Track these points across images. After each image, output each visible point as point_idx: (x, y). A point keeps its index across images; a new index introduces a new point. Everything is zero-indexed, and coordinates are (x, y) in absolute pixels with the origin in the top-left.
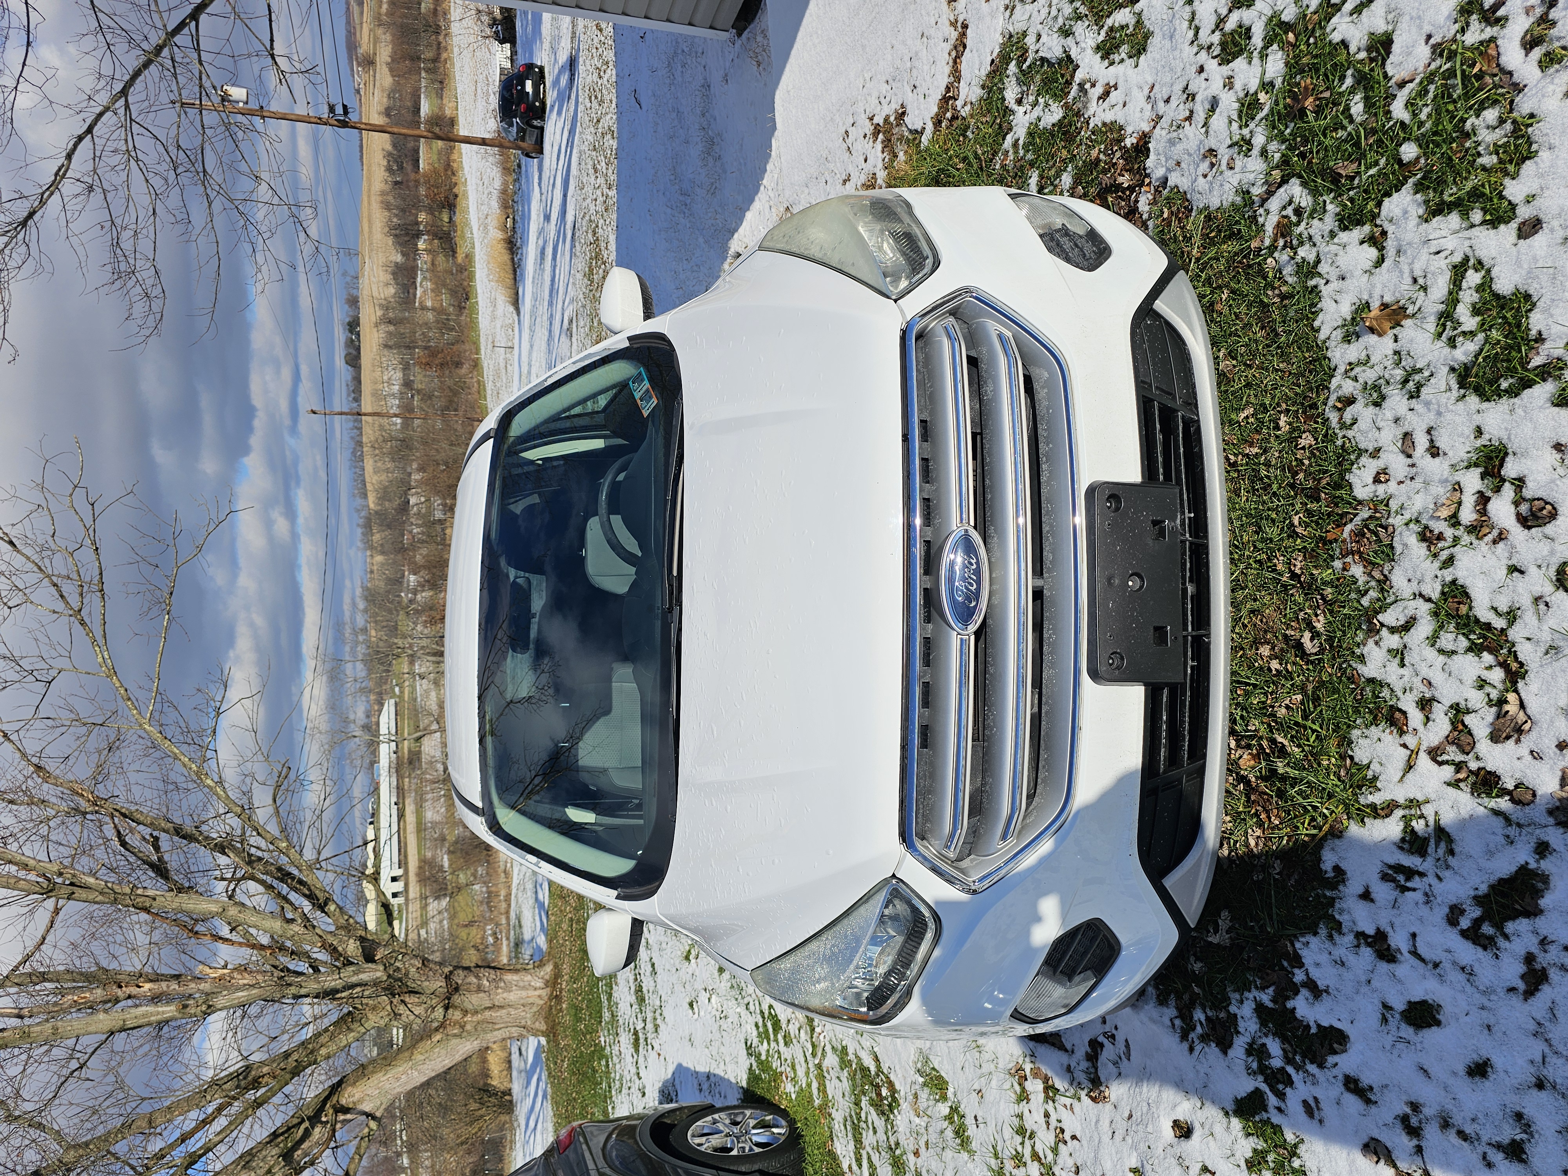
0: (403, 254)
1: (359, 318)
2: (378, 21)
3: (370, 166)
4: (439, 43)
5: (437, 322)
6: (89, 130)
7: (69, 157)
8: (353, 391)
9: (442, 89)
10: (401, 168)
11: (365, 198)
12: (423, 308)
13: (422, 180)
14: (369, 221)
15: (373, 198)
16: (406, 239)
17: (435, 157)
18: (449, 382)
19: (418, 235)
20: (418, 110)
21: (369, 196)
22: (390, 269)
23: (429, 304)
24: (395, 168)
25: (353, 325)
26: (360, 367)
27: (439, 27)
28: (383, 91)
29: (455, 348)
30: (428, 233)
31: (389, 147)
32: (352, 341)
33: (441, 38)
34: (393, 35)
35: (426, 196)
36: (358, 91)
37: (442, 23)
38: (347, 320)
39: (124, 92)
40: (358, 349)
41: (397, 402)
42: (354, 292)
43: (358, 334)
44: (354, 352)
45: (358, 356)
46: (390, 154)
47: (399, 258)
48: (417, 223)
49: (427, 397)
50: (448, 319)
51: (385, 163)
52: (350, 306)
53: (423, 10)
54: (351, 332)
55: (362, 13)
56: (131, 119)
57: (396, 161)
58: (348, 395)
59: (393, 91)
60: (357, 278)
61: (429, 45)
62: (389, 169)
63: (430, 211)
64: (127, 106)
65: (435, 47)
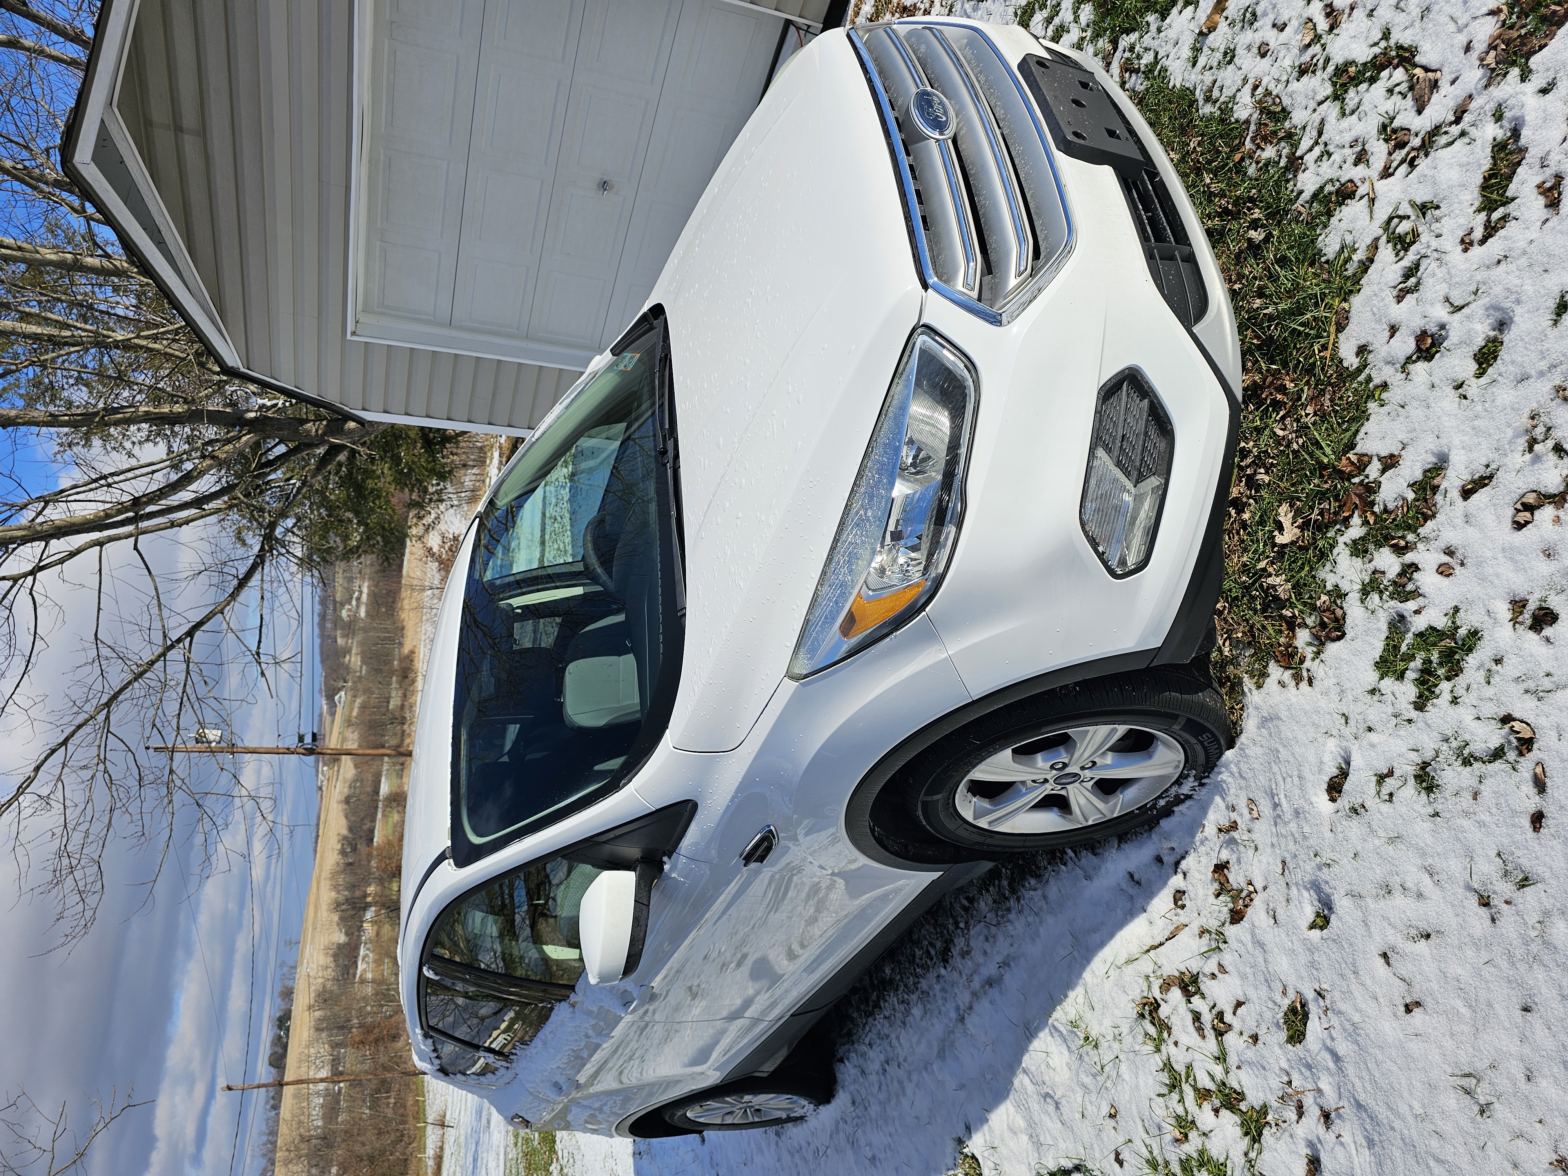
0: (347, 934)
1: (290, 1011)
2: (348, 723)
3: (323, 853)
4: (403, 732)
5: (376, 994)
6: (65, 743)
7: (37, 769)
8: (273, 1098)
9: (402, 770)
10: (354, 849)
11: (314, 885)
12: (363, 981)
13: (375, 853)
14: (316, 907)
15: (323, 883)
16: (353, 912)
17: (390, 831)
18: (383, 1059)
19: (366, 907)
20: (376, 791)
21: (318, 883)
22: (331, 952)
23: (369, 976)
24: (349, 850)
25: (283, 1021)
26: (284, 1068)
27: (404, 718)
28: (345, 783)
29: (393, 1019)
30: (375, 904)
31: (345, 832)
32: (280, 1037)
33: (406, 727)
34: (361, 735)
35: (377, 868)
36: (320, 788)
37: (408, 715)
38: (278, 1015)
39: (108, 705)
40: (285, 1047)
41: (321, 1101)
42: (290, 983)
43: (288, 1030)
44: (280, 1051)
45: (284, 1055)
46: (345, 838)
47: (342, 938)
48: (365, 896)
49: (356, 1083)
50: (388, 990)
51: (339, 847)
52: (283, 1000)
53: (391, 707)
54: (280, 1028)
55: (333, 721)
56: (108, 731)
57: (350, 844)
58: (267, 1103)
59: (355, 781)
60: (295, 967)
61: (395, 734)
62: (343, 852)
63: (381, 881)
64: (107, 718)
65: (399, 736)
